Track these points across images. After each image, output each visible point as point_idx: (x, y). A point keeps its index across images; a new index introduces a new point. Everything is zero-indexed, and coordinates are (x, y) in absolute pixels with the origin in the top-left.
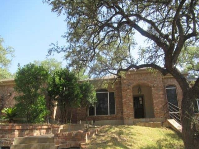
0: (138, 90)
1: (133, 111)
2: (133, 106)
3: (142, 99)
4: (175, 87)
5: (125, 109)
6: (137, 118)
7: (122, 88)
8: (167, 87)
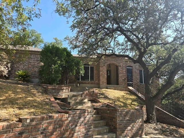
0: (109, 67)
1: (106, 80)
2: (106, 77)
3: (110, 72)
4: (132, 67)
5: (101, 78)
6: (108, 84)
7: (100, 65)
8: (127, 67)
